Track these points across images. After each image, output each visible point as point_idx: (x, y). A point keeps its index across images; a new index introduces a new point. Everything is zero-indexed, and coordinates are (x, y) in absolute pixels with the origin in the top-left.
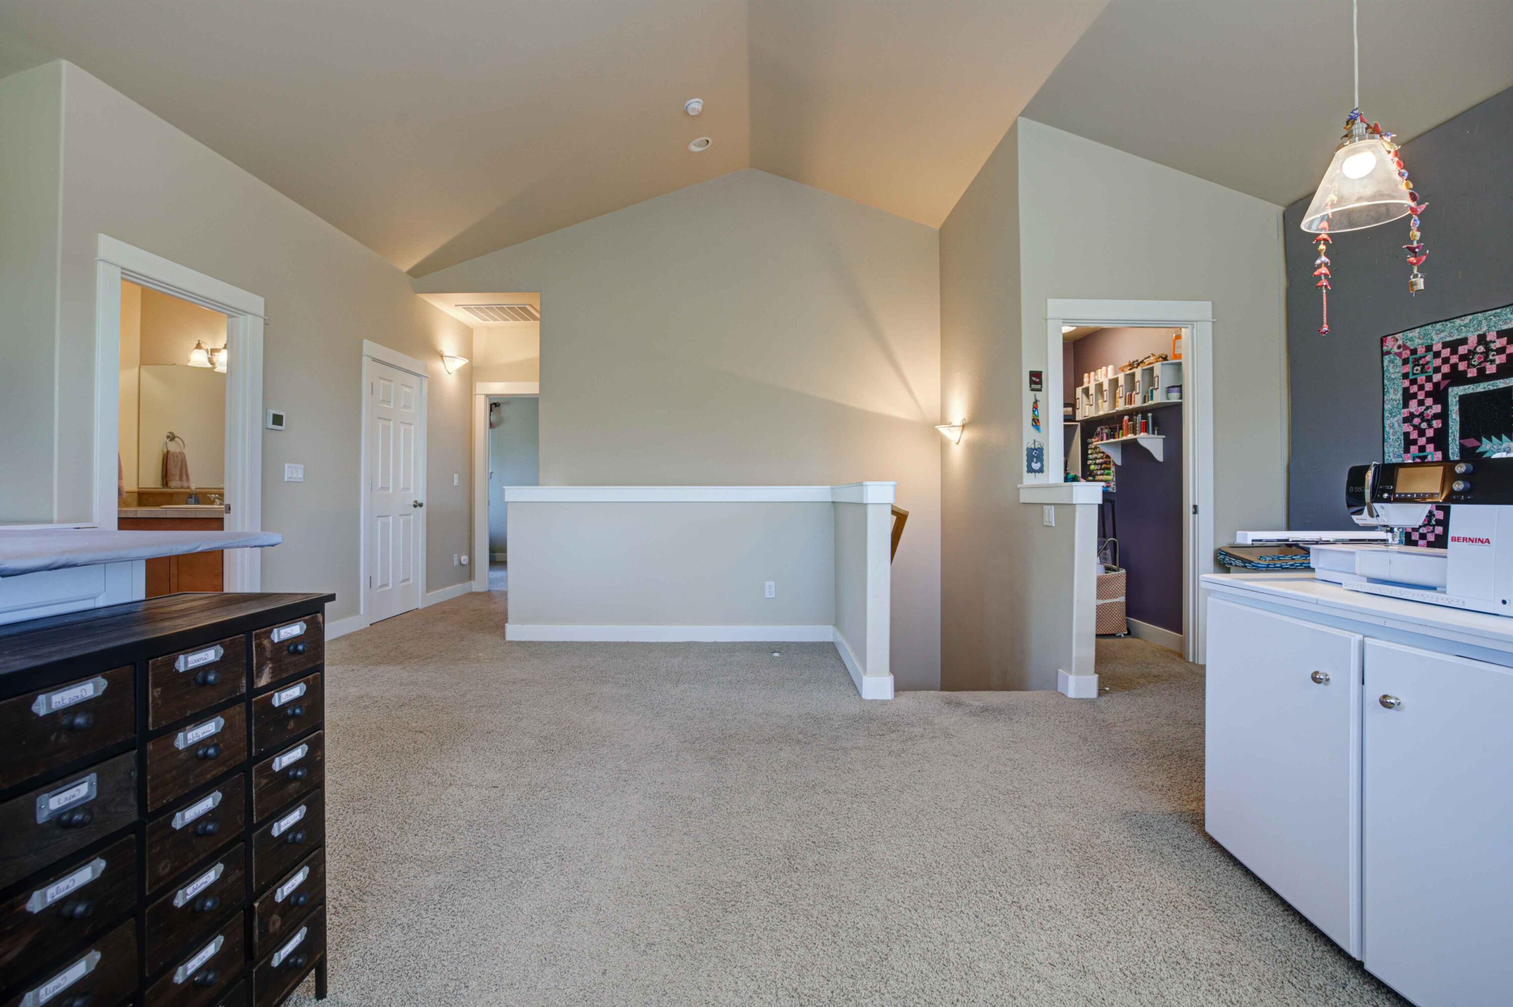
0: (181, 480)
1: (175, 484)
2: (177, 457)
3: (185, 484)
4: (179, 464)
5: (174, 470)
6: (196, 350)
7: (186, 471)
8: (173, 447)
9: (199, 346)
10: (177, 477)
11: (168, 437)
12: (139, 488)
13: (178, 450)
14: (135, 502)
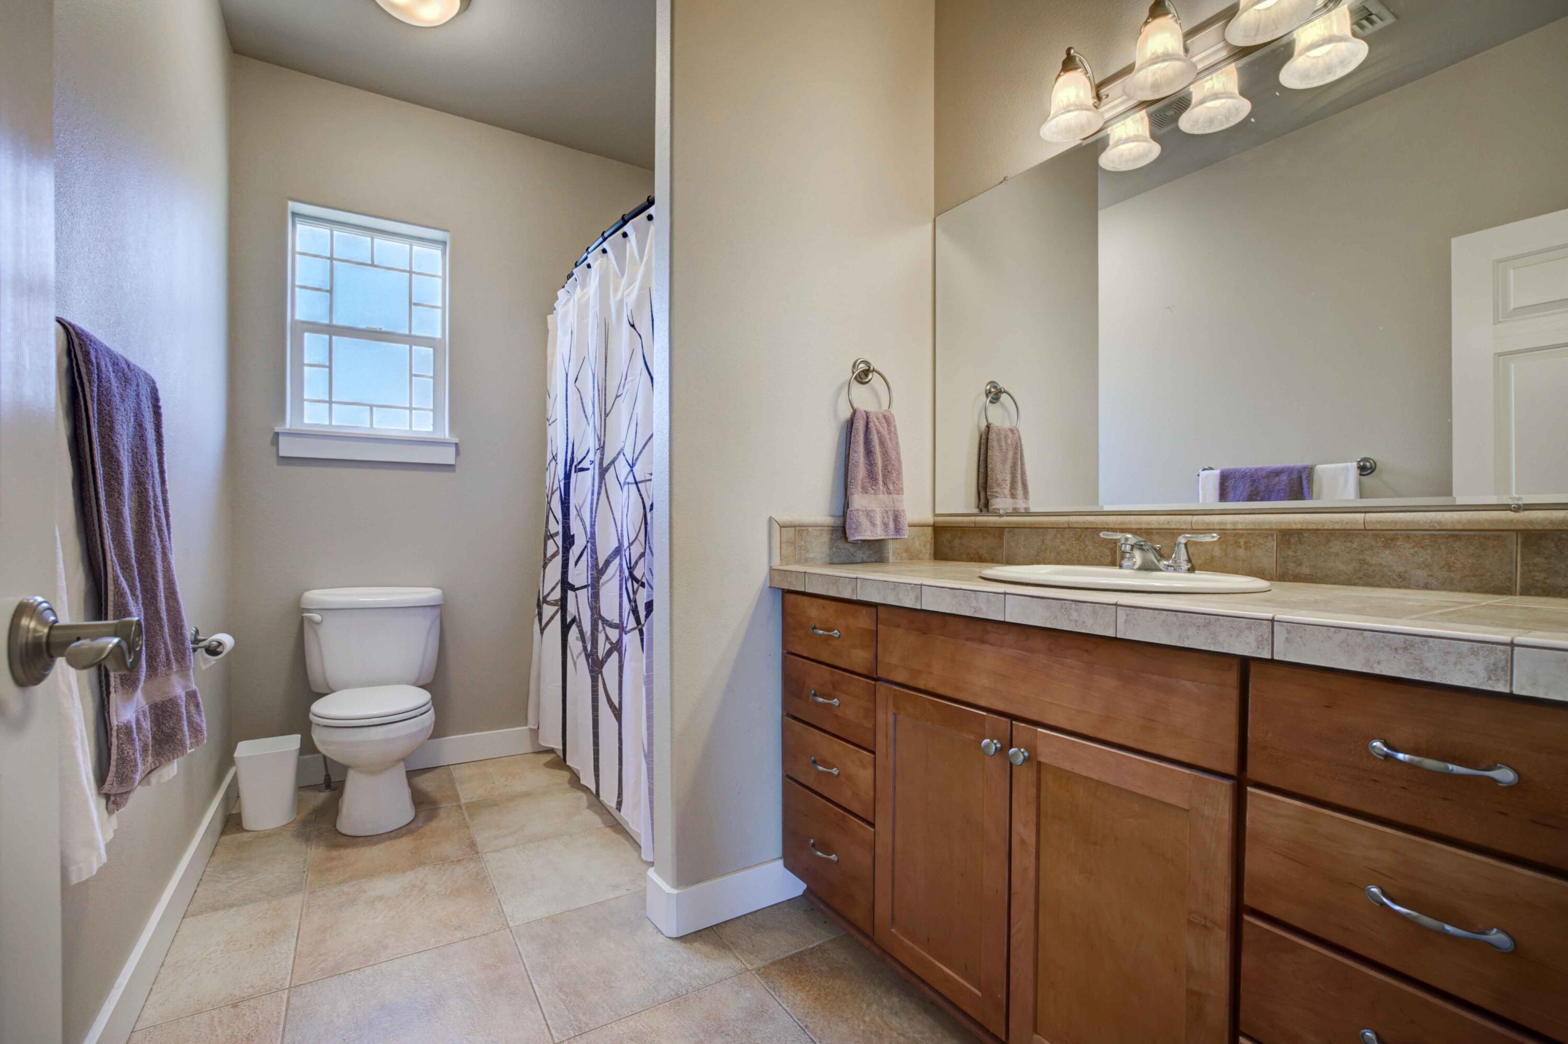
0: (1013, 496)
1: (1001, 503)
2: (1006, 437)
3: (1021, 505)
4: (1010, 455)
5: (1001, 472)
6: (1066, 77)
7: (1023, 474)
8: (998, 416)
9: (1069, 64)
10: (1007, 491)
11: (988, 393)
12: (935, 515)
13: (1007, 425)
14: (928, 549)
